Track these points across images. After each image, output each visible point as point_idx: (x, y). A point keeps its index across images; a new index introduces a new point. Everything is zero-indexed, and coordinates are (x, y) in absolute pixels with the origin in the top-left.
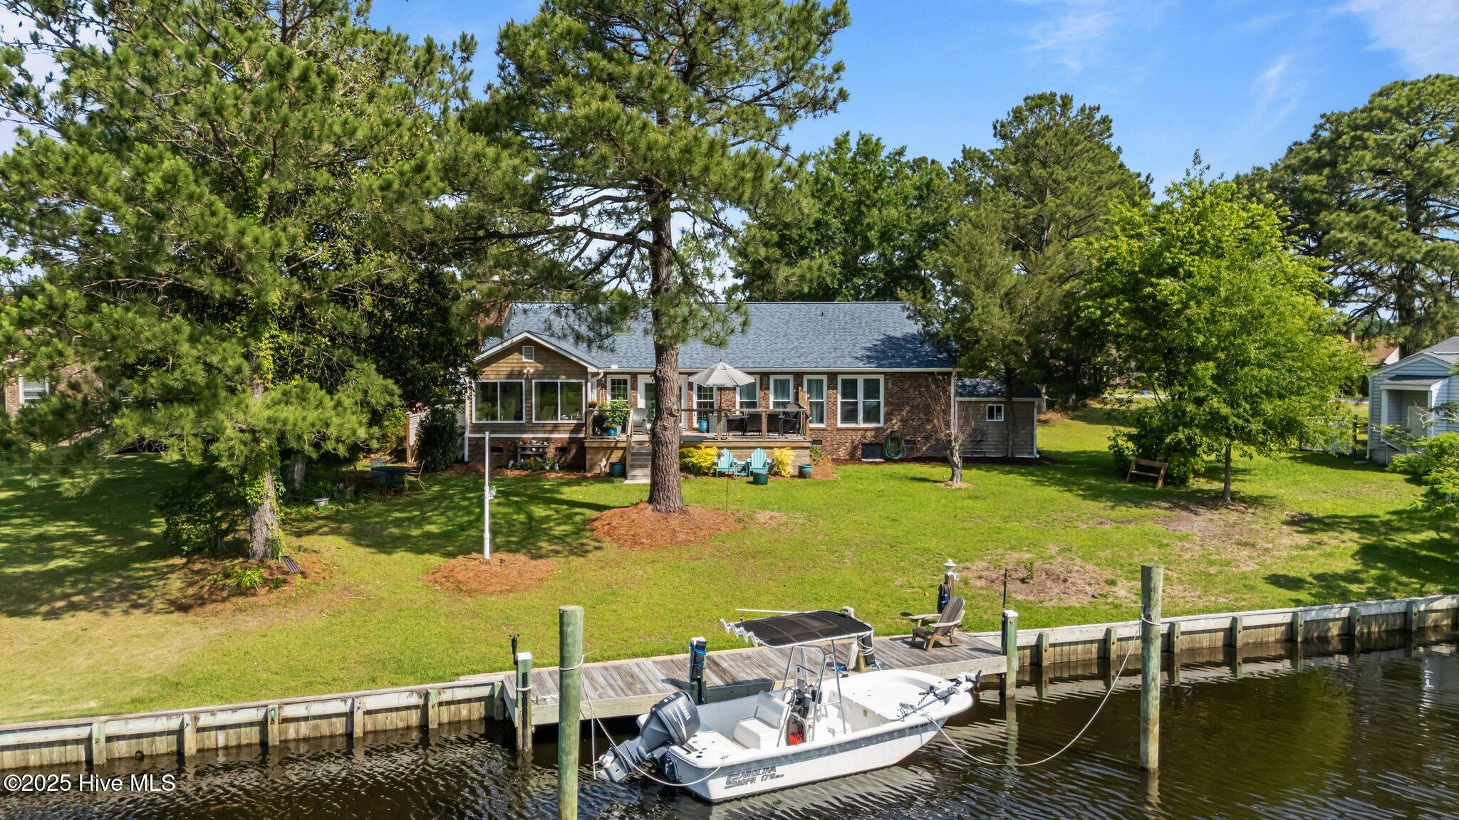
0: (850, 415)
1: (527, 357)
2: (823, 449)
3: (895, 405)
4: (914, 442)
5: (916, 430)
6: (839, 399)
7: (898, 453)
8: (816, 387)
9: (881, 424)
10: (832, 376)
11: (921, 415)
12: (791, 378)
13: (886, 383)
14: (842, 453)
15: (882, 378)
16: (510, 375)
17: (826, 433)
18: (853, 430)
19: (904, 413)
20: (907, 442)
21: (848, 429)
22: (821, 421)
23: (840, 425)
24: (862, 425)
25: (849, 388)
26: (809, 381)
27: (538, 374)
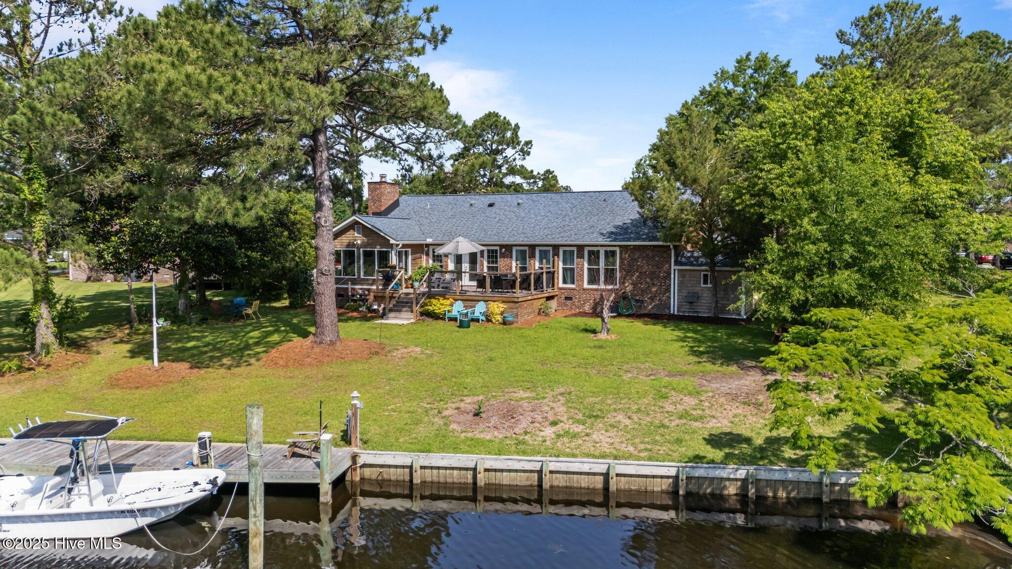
0: (593, 279)
1: (358, 233)
2: (573, 304)
3: (628, 271)
4: (642, 302)
5: (644, 292)
6: (586, 266)
7: (628, 310)
8: (568, 257)
9: (617, 287)
10: (581, 248)
11: (648, 280)
12: (550, 249)
13: (621, 253)
14: (587, 308)
15: (618, 250)
16: (348, 245)
17: (575, 292)
18: (597, 290)
19: (634, 278)
20: (637, 301)
21: (592, 290)
22: (573, 283)
23: (586, 286)
24: (602, 286)
25: (594, 256)
26: (565, 252)
27: (364, 245)
